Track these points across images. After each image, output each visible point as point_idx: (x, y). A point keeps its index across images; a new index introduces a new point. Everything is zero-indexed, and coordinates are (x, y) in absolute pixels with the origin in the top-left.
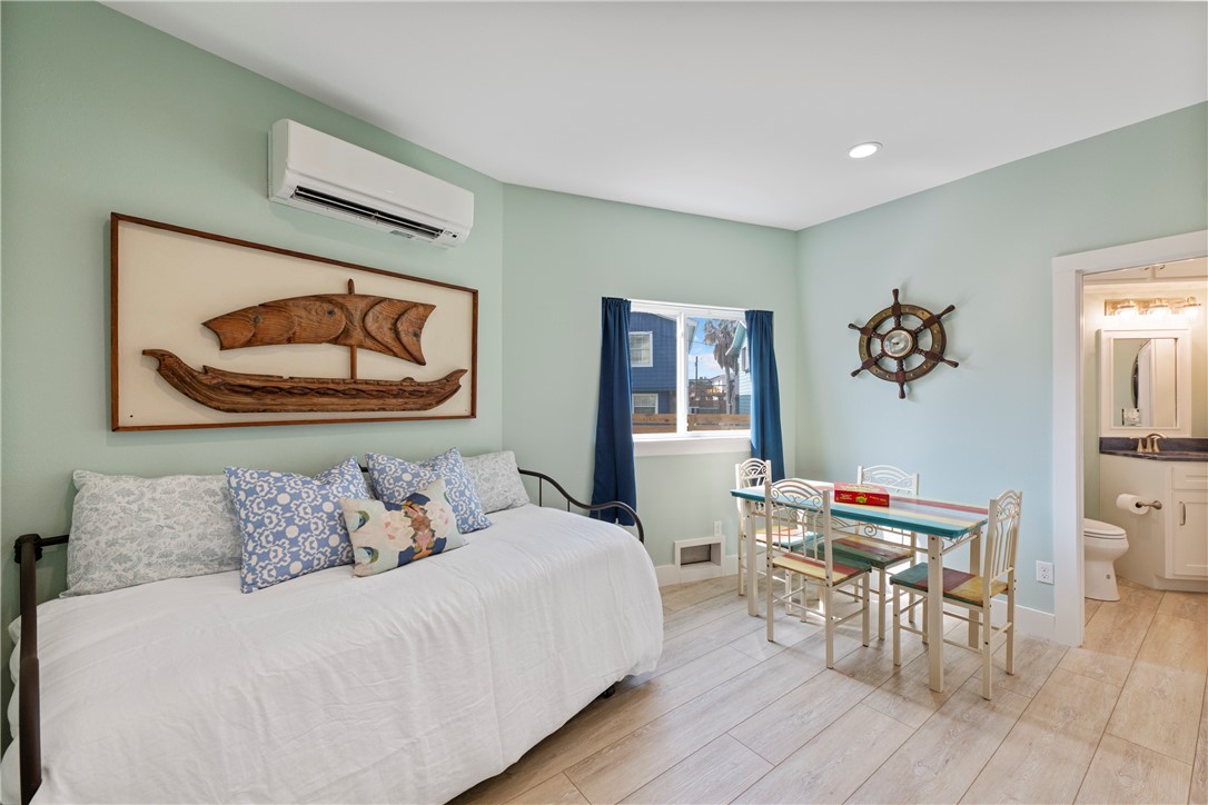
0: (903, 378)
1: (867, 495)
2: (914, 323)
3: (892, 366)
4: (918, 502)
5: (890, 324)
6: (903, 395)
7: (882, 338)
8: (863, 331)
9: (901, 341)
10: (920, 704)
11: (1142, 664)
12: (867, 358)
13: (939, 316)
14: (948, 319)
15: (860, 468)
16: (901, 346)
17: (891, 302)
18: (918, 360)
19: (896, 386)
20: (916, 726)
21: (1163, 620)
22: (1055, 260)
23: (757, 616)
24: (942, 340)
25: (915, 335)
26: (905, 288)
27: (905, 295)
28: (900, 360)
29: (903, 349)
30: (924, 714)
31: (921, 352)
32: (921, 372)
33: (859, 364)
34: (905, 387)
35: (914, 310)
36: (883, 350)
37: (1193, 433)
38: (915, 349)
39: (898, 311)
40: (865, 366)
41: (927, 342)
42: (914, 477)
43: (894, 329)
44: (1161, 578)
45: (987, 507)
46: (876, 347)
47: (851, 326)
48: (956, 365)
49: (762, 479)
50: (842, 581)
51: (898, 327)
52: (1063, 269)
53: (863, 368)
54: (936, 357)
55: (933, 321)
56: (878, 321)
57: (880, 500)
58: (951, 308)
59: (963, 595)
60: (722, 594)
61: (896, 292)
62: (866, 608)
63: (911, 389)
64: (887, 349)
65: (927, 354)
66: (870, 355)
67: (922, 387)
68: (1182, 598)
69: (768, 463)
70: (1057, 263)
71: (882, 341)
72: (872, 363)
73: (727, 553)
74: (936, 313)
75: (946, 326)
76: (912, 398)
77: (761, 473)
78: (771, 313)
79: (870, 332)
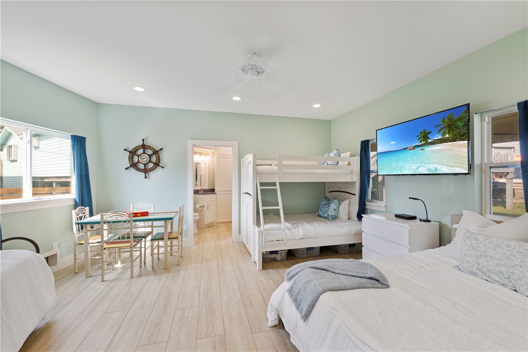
0: (146, 171)
1: (141, 213)
2: (150, 152)
3: (142, 167)
4: (154, 213)
5: (141, 151)
6: (146, 178)
7: (138, 156)
8: (130, 152)
9: (145, 159)
10: (163, 273)
11: (205, 244)
12: (132, 163)
13: (158, 151)
14: (161, 152)
15: (132, 205)
16: (145, 160)
17: (142, 143)
18: (151, 165)
19: (143, 174)
20: (165, 278)
21: (206, 234)
22: (188, 140)
23: (91, 276)
24: (159, 159)
25: (150, 156)
26: (146, 139)
27: (146, 142)
28: (145, 165)
29: (146, 161)
30: (165, 275)
31: (152, 162)
32: (152, 170)
33: (129, 165)
34: (147, 174)
35: (150, 148)
36: (138, 160)
37: (209, 187)
38: (150, 161)
39: (144, 147)
40: (131, 166)
41: (154, 159)
42: (153, 205)
43: (143, 153)
44: (204, 225)
45: (178, 210)
46: (136, 159)
47: (125, 150)
48: (163, 168)
49: (85, 216)
50: (136, 245)
51: (144, 153)
52: (190, 142)
53: (130, 166)
54: (157, 164)
55: (156, 152)
56: (136, 149)
57: (146, 214)
58: (162, 149)
59: (172, 237)
60: (64, 277)
61: (143, 140)
62: (141, 254)
63: (148, 175)
64: (140, 160)
65: (154, 163)
66: (133, 162)
67: (152, 175)
68: (208, 228)
69: (87, 208)
70: (189, 141)
71: (138, 157)
72: (134, 165)
73: (61, 258)
74: (157, 150)
75: (160, 154)
76: (149, 178)
77: (84, 213)
78: (85, 138)
79: (133, 153)
